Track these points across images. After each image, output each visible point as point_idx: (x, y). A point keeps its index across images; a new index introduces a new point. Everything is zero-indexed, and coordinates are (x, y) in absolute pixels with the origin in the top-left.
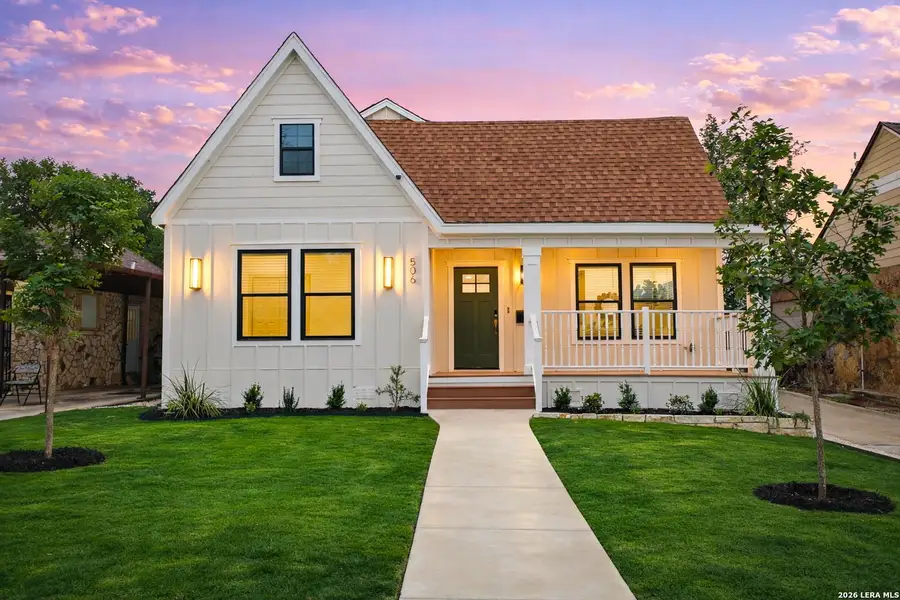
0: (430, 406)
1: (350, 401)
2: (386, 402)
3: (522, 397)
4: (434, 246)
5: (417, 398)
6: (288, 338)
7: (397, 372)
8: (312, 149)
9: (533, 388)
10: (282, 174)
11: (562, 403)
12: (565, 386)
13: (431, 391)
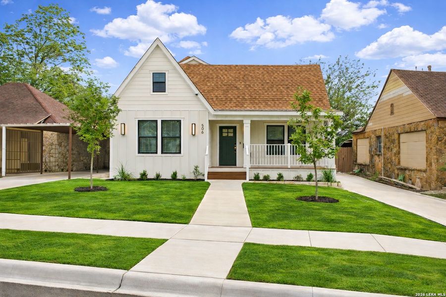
0: (208, 178)
1: (179, 177)
2: (193, 177)
3: (242, 175)
4: (210, 119)
5: (204, 175)
6: (156, 153)
7: (197, 167)
8: (165, 82)
9: (246, 172)
10: (153, 92)
11: (257, 178)
12: (258, 172)
13: (209, 174)
